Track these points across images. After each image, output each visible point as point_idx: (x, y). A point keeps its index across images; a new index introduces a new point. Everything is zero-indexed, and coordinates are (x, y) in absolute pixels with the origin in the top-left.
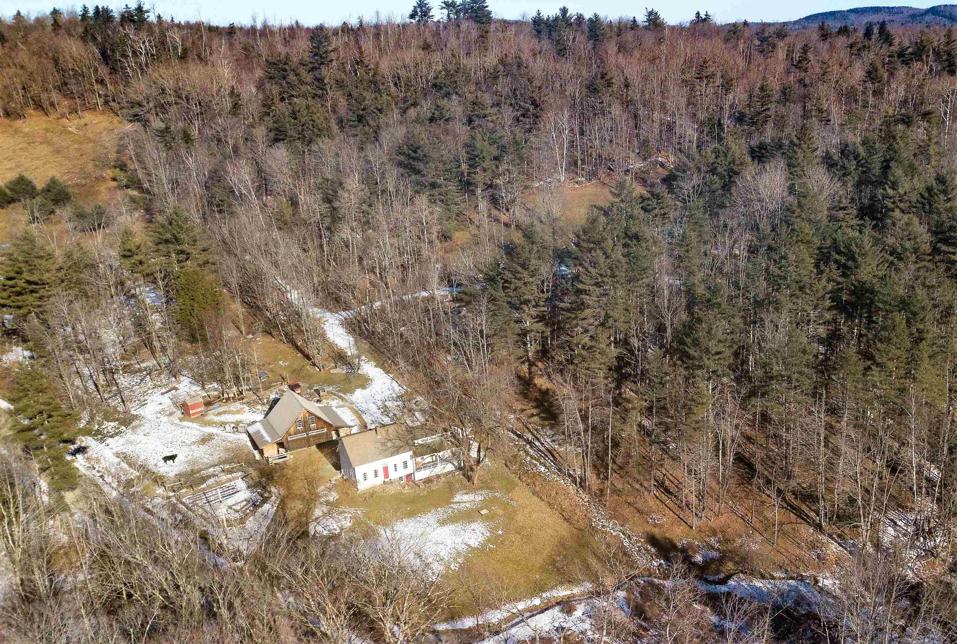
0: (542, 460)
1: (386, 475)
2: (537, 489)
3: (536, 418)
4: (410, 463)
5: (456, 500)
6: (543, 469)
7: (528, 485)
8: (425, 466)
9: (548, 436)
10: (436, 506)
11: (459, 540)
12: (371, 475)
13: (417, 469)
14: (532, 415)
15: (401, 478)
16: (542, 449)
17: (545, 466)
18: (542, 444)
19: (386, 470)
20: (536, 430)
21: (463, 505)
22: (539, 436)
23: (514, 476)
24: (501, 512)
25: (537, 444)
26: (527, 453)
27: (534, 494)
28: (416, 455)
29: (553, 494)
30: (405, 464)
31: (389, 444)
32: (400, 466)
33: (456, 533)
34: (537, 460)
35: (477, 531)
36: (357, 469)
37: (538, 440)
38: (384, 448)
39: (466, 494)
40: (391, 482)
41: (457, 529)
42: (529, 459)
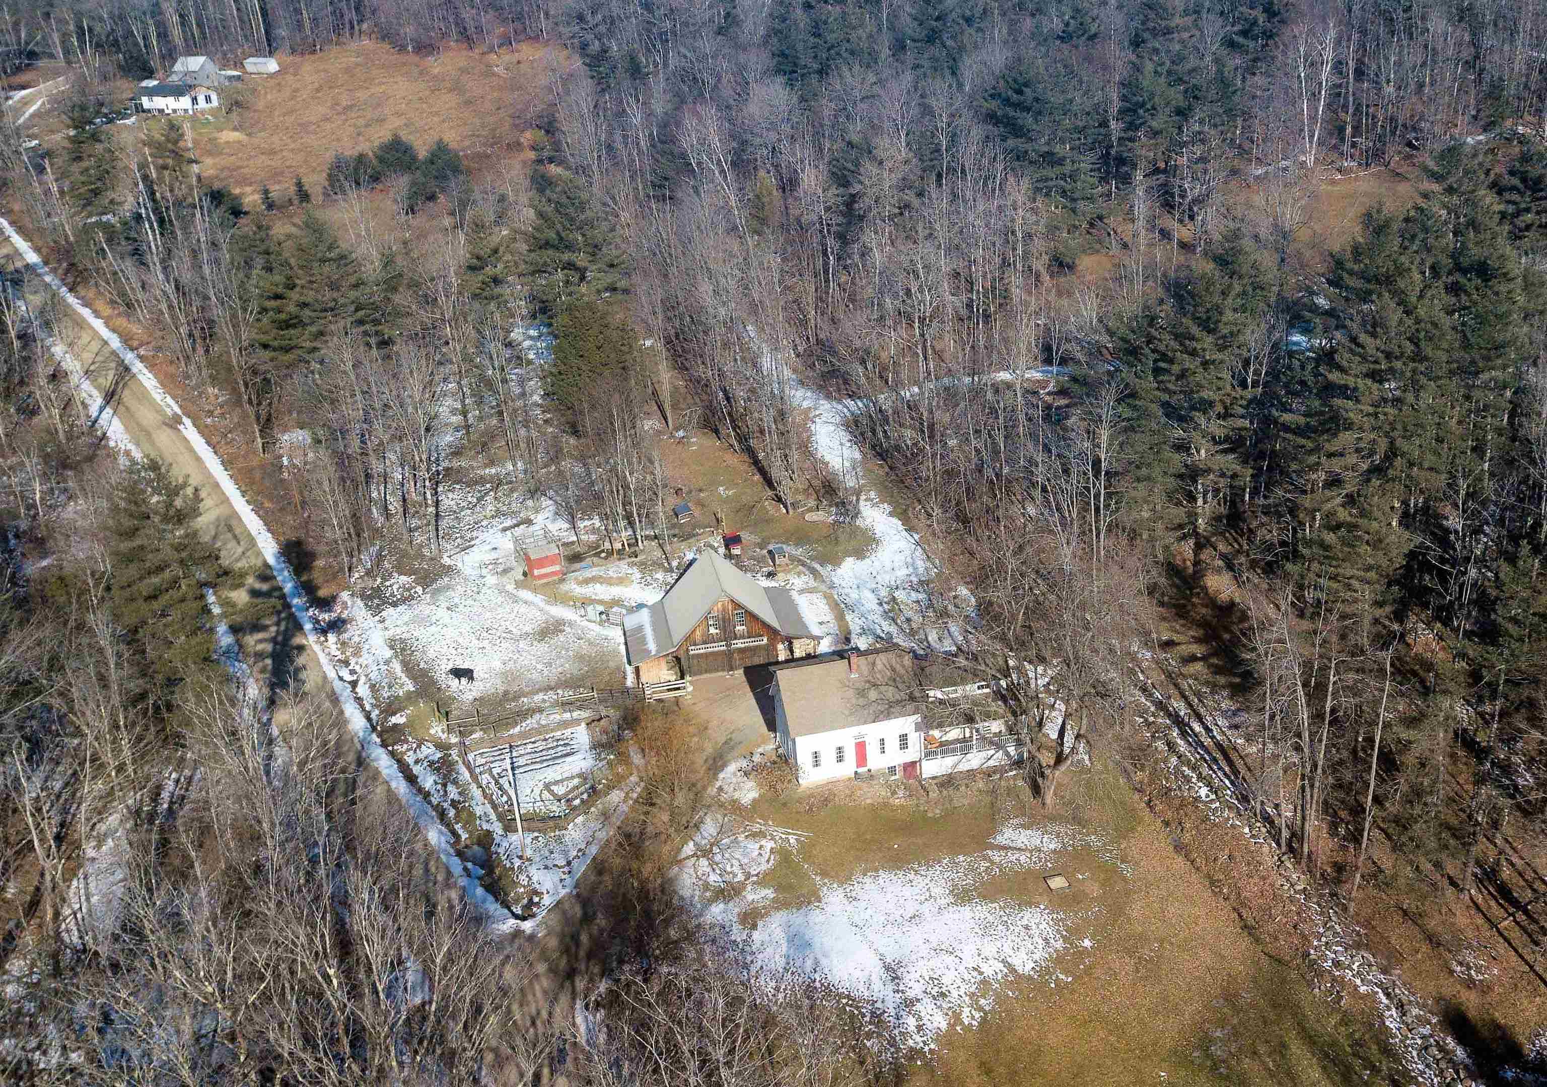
0: (1205, 771)
1: (861, 758)
2: (1187, 837)
3: (1198, 666)
4: (915, 739)
5: (1001, 840)
6: (1204, 792)
7: (1167, 824)
8: (945, 748)
9: (1224, 714)
10: (956, 848)
11: (990, 949)
12: (828, 757)
13: (927, 755)
14: (1193, 659)
15: (892, 770)
16: (1207, 742)
17: (1209, 785)
18: (1208, 730)
19: (861, 748)
20: (1198, 694)
21: (1012, 857)
22: (1202, 711)
23: (1137, 796)
24: (1095, 890)
25: (1197, 727)
26: (1171, 746)
27: (1179, 848)
28: (926, 724)
29: (1223, 858)
30: (904, 740)
31: (873, 695)
32: (893, 744)
33: (986, 929)
34: (1194, 768)
35: (1034, 931)
36: (798, 740)
37: (1200, 718)
38: (861, 701)
39: (1024, 826)
40: (871, 776)
41: (991, 918)
42: (1174, 760)
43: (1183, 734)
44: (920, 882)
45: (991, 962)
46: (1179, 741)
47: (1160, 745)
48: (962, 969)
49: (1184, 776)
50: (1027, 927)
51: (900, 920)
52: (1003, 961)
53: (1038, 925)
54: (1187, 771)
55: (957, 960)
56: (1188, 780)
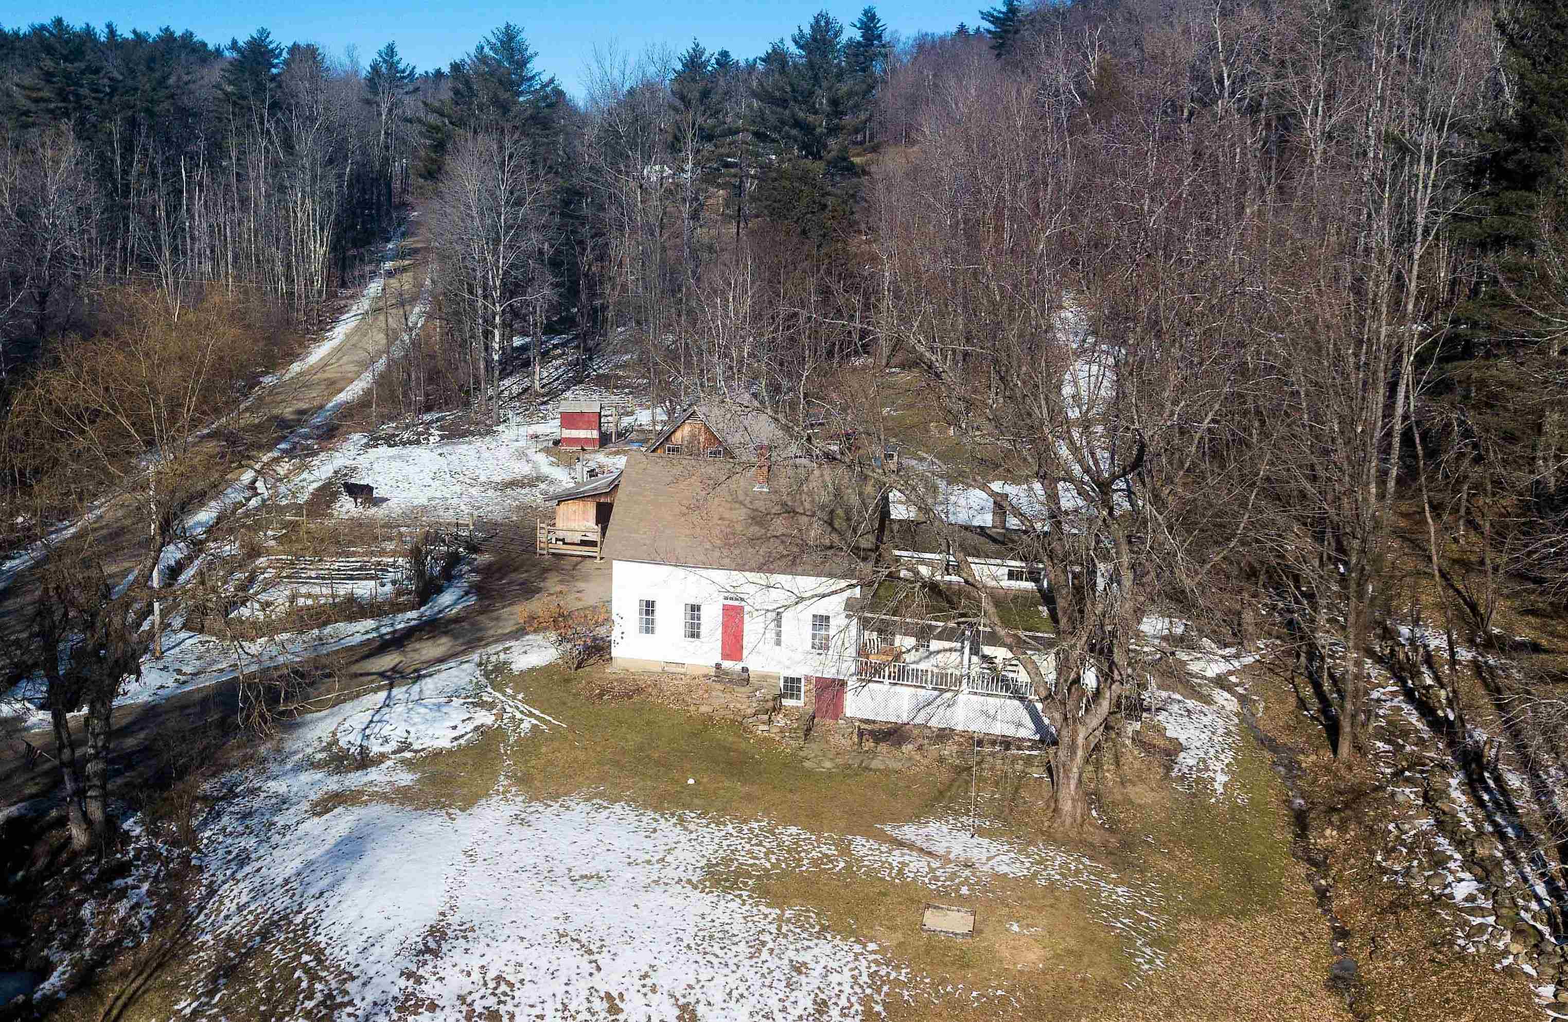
0: (1491, 854)
1: (733, 641)
2: (1376, 969)
5: (908, 831)
6: (1465, 891)
12: (671, 618)
13: (862, 673)
15: (792, 685)
16: (1524, 804)
17: (1485, 878)
19: (734, 621)
21: (896, 858)
23: (1300, 871)
25: (1514, 780)
26: (1432, 799)
28: (868, 610)
30: (820, 629)
32: (798, 629)
33: (708, 939)
35: (813, 980)
38: (755, 530)
40: (749, 684)
41: (738, 927)
42: (1426, 823)
43: (1473, 785)
45: (654, 999)
46: (1455, 794)
47: (1408, 794)
48: (581, 987)
49: (1430, 852)
50: (799, 968)
51: (560, 870)
52: (684, 1008)
53: (827, 971)
54: (1443, 843)
55: (587, 968)
56: (1439, 862)
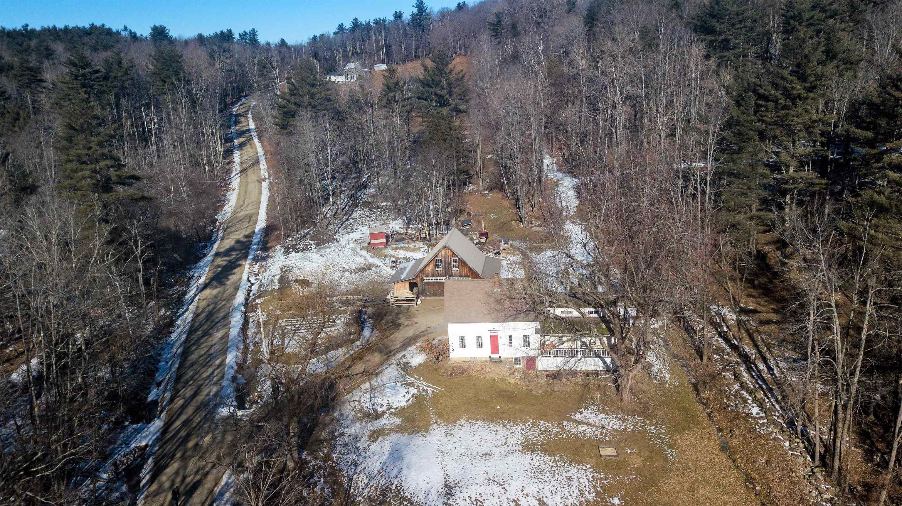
1: (495, 348)
2: (734, 442)
3: (772, 327)
4: (535, 340)
5: (578, 416)
6: (755, 410)
7: (720, 430)
8: (556, 351)
9: (786, 360)
10: (544, 416)
11: (532, 488)
12: (471, 342)
13: (542, 353)
15: (518, 361)
16: (766, 376)
17: (761, 406)
18: (770, 369)
19: (494, 339)
21: (581, 428)
22: (768, 356)
23: (701, 407)
24: (637, 462)
25: (761, 366)
26: (737, 376)
30: (526, 340)
31: (507, 303)
32: (518, 341)
34: (750, 393)
36: (450, 326)
37: (765, 360)
38: (498, 307)
39: (602, 412)
40: (500, 361)
41: (543, 467)
43: (749, 369)
44: (503, 432)
45: (529, 498)
46: (744, 374)
47: (729, 375)
48: (504, 498)
49: (742, 398)
50: (569, 479)
51: (474, 453)
52: (539, 500)
53: (579, 478)
54: (745, 394)
55: (503, 491)
56: (745, 400)
